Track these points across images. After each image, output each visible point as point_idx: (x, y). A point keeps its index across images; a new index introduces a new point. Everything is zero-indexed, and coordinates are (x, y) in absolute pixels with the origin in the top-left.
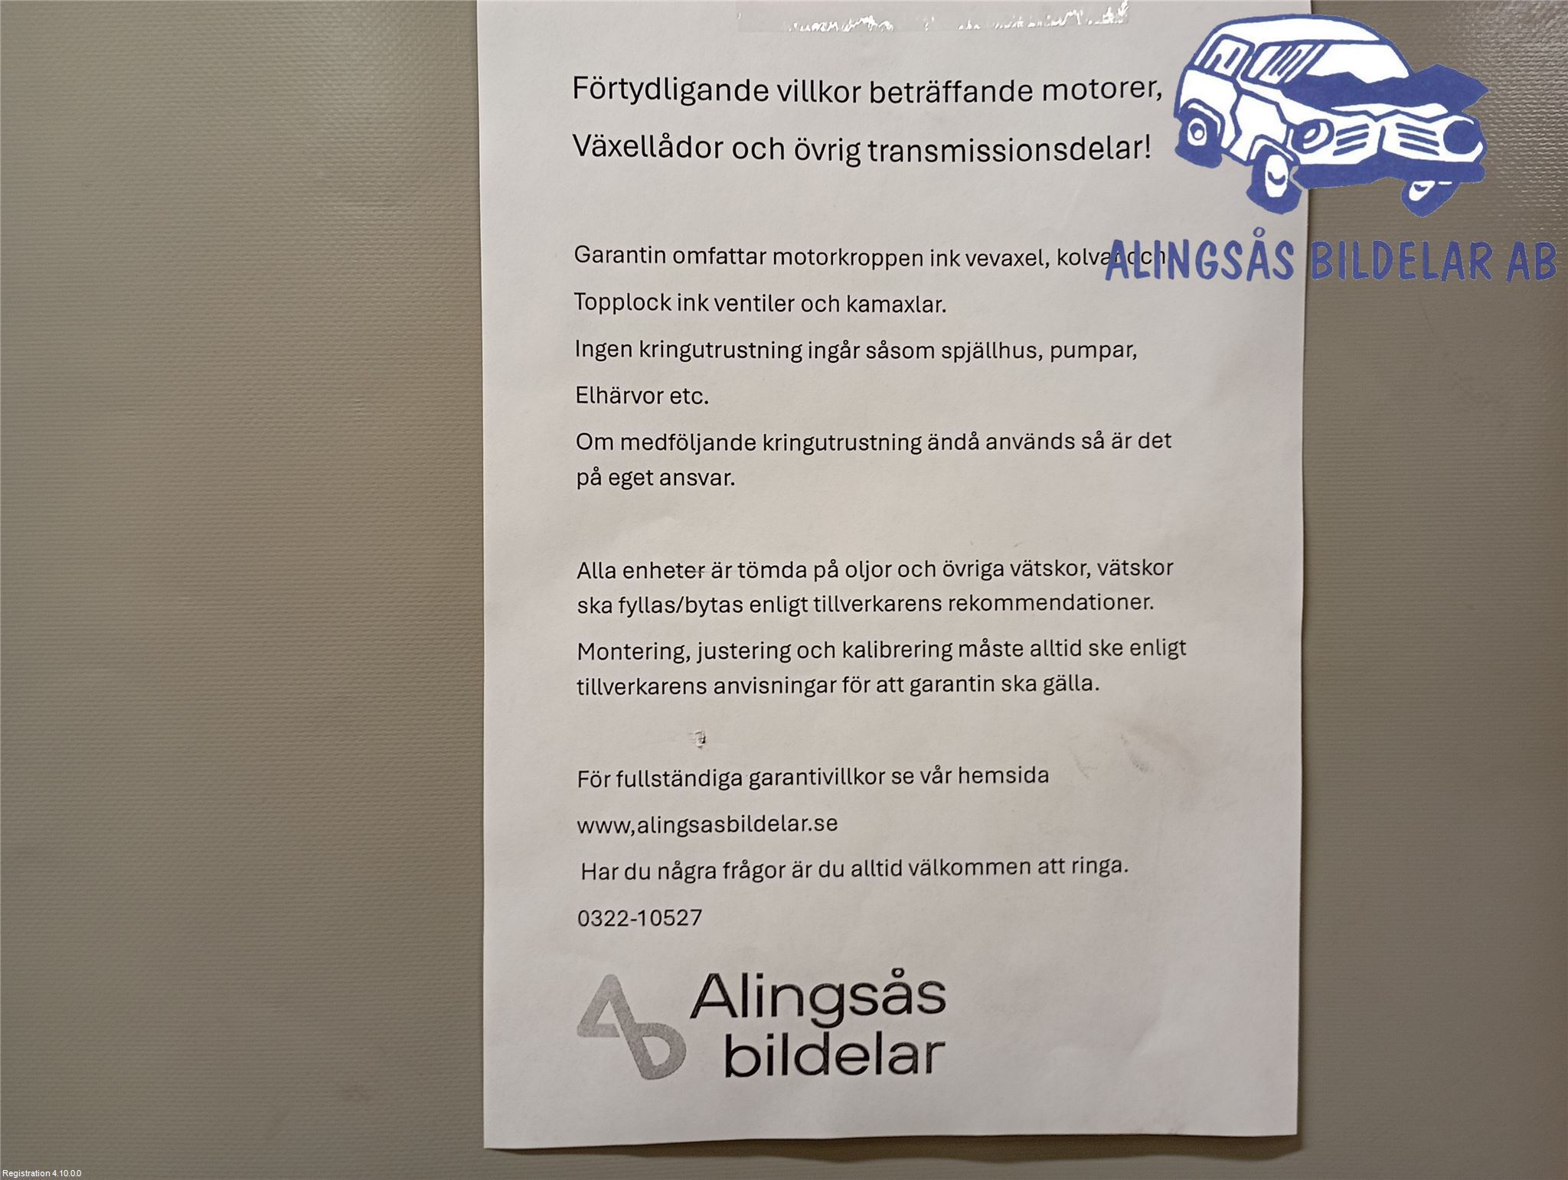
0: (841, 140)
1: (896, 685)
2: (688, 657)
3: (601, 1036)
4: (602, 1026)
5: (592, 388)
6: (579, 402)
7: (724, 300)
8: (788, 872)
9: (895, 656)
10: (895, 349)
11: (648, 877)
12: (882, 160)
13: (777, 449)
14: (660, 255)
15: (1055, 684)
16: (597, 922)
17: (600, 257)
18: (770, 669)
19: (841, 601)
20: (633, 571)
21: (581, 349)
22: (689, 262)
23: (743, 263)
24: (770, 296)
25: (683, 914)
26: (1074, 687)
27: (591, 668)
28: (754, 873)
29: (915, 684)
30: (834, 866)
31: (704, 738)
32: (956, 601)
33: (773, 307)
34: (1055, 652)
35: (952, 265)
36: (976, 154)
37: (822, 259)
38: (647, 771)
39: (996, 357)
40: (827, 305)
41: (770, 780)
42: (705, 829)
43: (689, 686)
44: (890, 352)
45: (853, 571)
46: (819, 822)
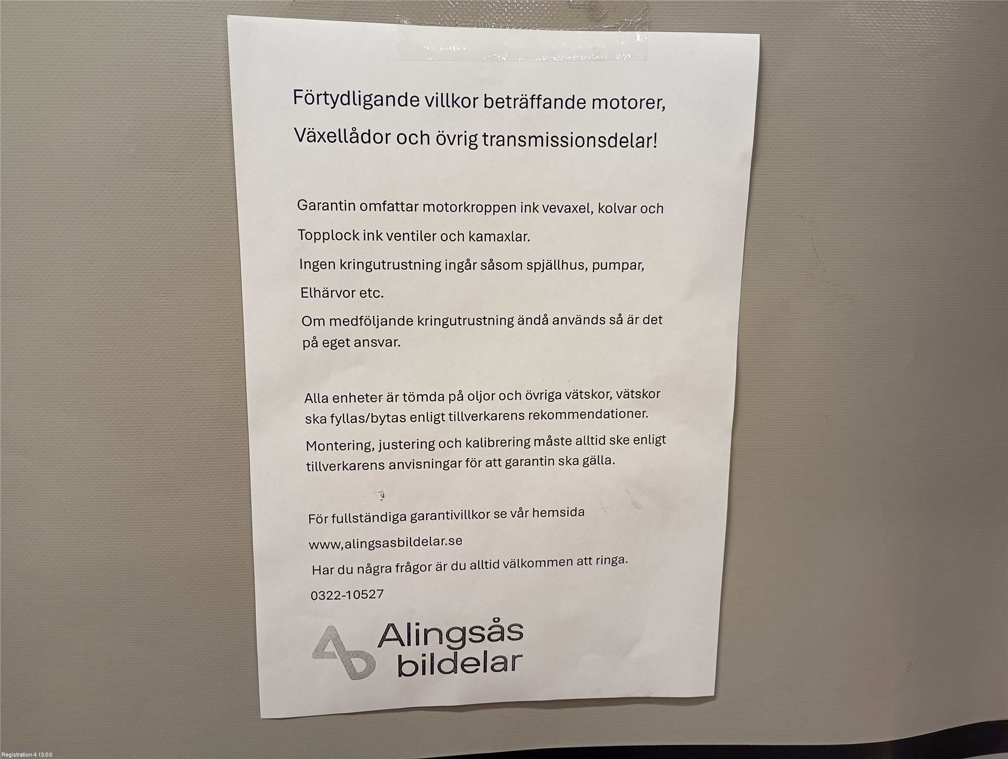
0: (465, 132)
1: (497, 463)
2: (373, 449)
3: (326, 658)
4: (326, 652)
5: (310, 288)
6: (302, 297)
7: (392, 234)
8: (433, 568)
9: (497, 446)
10: (499, 264)
11: (352, 573)
12: (491, 145)
13: (426, 325)
14: (352, 206)
15: (589, 461)
16: (323, 597)
17: (314, 207)
18: (423, 455)
19: (465, 415)
20: (338, 398)
21: (303, 264)
22: (370, 210)
23: (404, 211)
24: (421, 231)
25: (372, 592)
26: (600, 462)
27: (314, 456)
28: (414, 569)
29: (508, 462)
30: (460, 564)
31: (384, 494)
32: (533, 414)
33: (423, 238)
34: (590, 442)
35: (534, 212)
36: (550, 142)
37: (453, 208)
38: (349, 514)
39: (560, 269)
40: (456, 237)
41: (423, 517)
42: (385, 545)
43: (374, 465)
44: (495, 266)
45: (473, 397)
46: (451, 540)
